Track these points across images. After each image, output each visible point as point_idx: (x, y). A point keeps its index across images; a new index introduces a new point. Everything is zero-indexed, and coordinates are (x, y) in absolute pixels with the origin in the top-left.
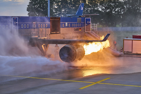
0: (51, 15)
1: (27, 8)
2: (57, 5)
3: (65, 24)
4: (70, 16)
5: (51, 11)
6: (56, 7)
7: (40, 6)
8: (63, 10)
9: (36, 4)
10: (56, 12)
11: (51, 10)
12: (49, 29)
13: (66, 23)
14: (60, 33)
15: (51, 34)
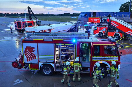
0: (130, 12)
1: (120, 9)
7: (125, 8)
9: (124, 7)
12: (130, 17)
15: (130, 19)
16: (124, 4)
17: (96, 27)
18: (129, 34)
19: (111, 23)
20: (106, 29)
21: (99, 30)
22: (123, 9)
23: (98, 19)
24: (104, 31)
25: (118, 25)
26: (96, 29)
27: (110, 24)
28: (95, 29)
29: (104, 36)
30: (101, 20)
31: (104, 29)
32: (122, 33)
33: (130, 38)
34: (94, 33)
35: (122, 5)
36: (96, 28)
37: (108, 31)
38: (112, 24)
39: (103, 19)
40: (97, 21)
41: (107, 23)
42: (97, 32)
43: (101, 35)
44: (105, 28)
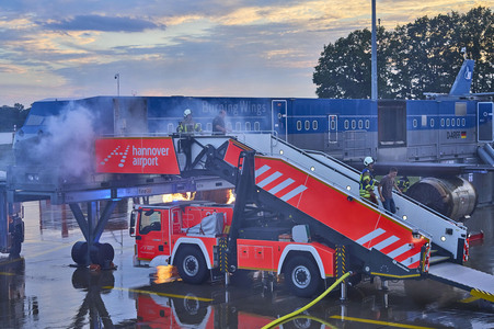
0: (379, 93)
1: (314, 75)
2: (398, 67)
3: (419, 120)
4: (434, 98)
5: (381, 83)
6: (396, 72)
7: (350, 67)
8: (416, 81)
9: (339, 64)
10: (395, 87)
11: (379, 79)
12: (376, 133)
13: (424, 117)
14: (405, 145)
15: (380, 146)
16: (342, 43)
17: (149, 212)
18: (379, 247)
19: (258, 173)
20: (221, 224)
21: (178, 233)
22: (338, 79)
23: (164, 151)
24: (211, 234)
25: (302, 188)
26: (157, 226)
27: (246, 186)
28: (147, 221)
29: (216, 270)
30: (189, 156)
31: (210, 224)
32: (332, 246)
33: (384, 279)
34: (143, 256)
35: (329, 50)
36: (156, 217)
37: (235, 235)
38: (261, 185)
39: (196, 151)
40: (153, 162)
41: (226, 173)
42: (162, 250)
43: (191, 266)
44: (214, 215)
